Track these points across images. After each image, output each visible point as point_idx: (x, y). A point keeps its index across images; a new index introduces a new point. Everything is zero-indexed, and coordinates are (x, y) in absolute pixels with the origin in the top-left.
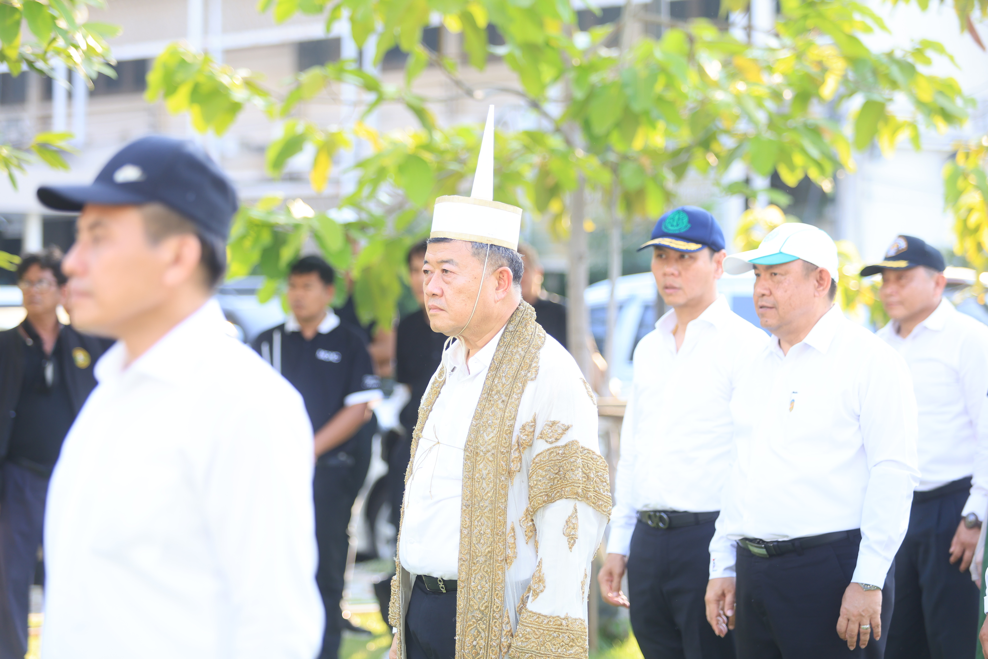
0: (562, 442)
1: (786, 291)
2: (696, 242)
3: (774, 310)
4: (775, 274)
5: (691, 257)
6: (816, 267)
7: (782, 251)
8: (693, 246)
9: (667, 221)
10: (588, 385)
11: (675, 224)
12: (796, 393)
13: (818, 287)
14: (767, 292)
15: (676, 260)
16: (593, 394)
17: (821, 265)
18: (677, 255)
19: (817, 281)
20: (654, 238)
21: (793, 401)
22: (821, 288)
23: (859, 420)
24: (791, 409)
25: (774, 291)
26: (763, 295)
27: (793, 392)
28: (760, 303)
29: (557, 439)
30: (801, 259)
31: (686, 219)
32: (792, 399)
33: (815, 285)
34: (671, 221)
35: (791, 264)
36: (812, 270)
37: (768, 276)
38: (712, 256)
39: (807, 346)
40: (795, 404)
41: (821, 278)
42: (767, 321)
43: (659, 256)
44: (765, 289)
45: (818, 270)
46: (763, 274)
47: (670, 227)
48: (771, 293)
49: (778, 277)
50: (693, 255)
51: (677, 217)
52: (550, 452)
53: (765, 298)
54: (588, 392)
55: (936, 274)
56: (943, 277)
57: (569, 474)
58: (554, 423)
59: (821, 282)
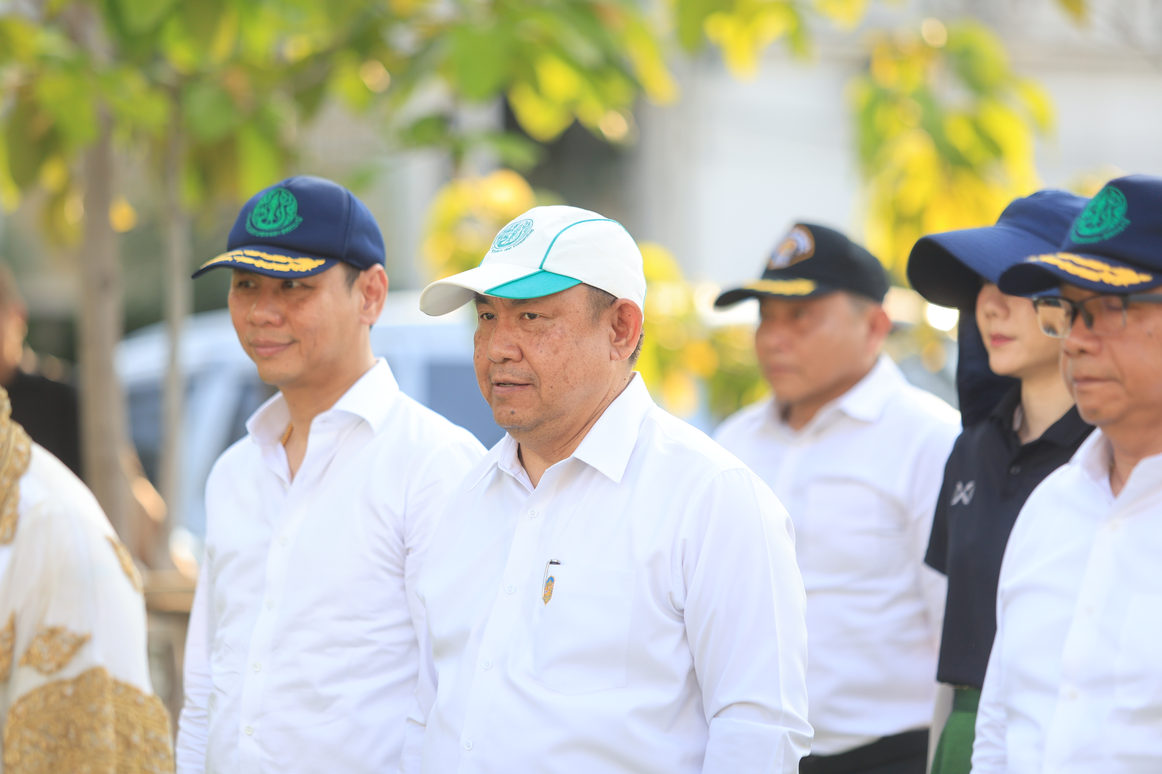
0: (71, 672)
1: (556, 352)
2: (313, 255)
3: (529, 389)
4: (532, 316)
5: (305, 287)
6: (612, 298)
7: (546, 266)
8: (306, 264)
9: (256, 211)
10: (123, 551)
11: (271, 217)
12: (557, 563)
13: (616, 341)
14: (514, 354)
15: (276, 293)
16: (134, 569)
17: (621, 293)
18: (275, 283)
19: (613, 327)
20: (231, 247)
21: (551, 579)
22: (623, 342)
23: (682, 619)
24: (547, 598)
25: (528, 350)
26: (506, 360)
27: (551, 563)
28: (498, 377)
29: (60, 666)
30: (585, 284)
31: (293, 208)
32: (549, 576)
33: (610, 337)
34: (264, 210)
35: (566, 295)
36: (606, 306)
37: (513, 320)
38: (350, 281)
39: (580, 465)
40: (556, 585)
41: (622, 321)
42: (513, 413)
43: (243, 285)
44: (510, 347)
45: (618, 304)
46: (502, 317)
47: (261, 225)
48: (522, 355)
49: (538, 322)
50: (309, 281)
51: (274, 203)
52: (45, 691)
53: (509, 365)
54: (124, 567)
55: (870, 308)
56: (884, 315)
57: (86, 738)
58: (53, 633)
59: (621, 329)
